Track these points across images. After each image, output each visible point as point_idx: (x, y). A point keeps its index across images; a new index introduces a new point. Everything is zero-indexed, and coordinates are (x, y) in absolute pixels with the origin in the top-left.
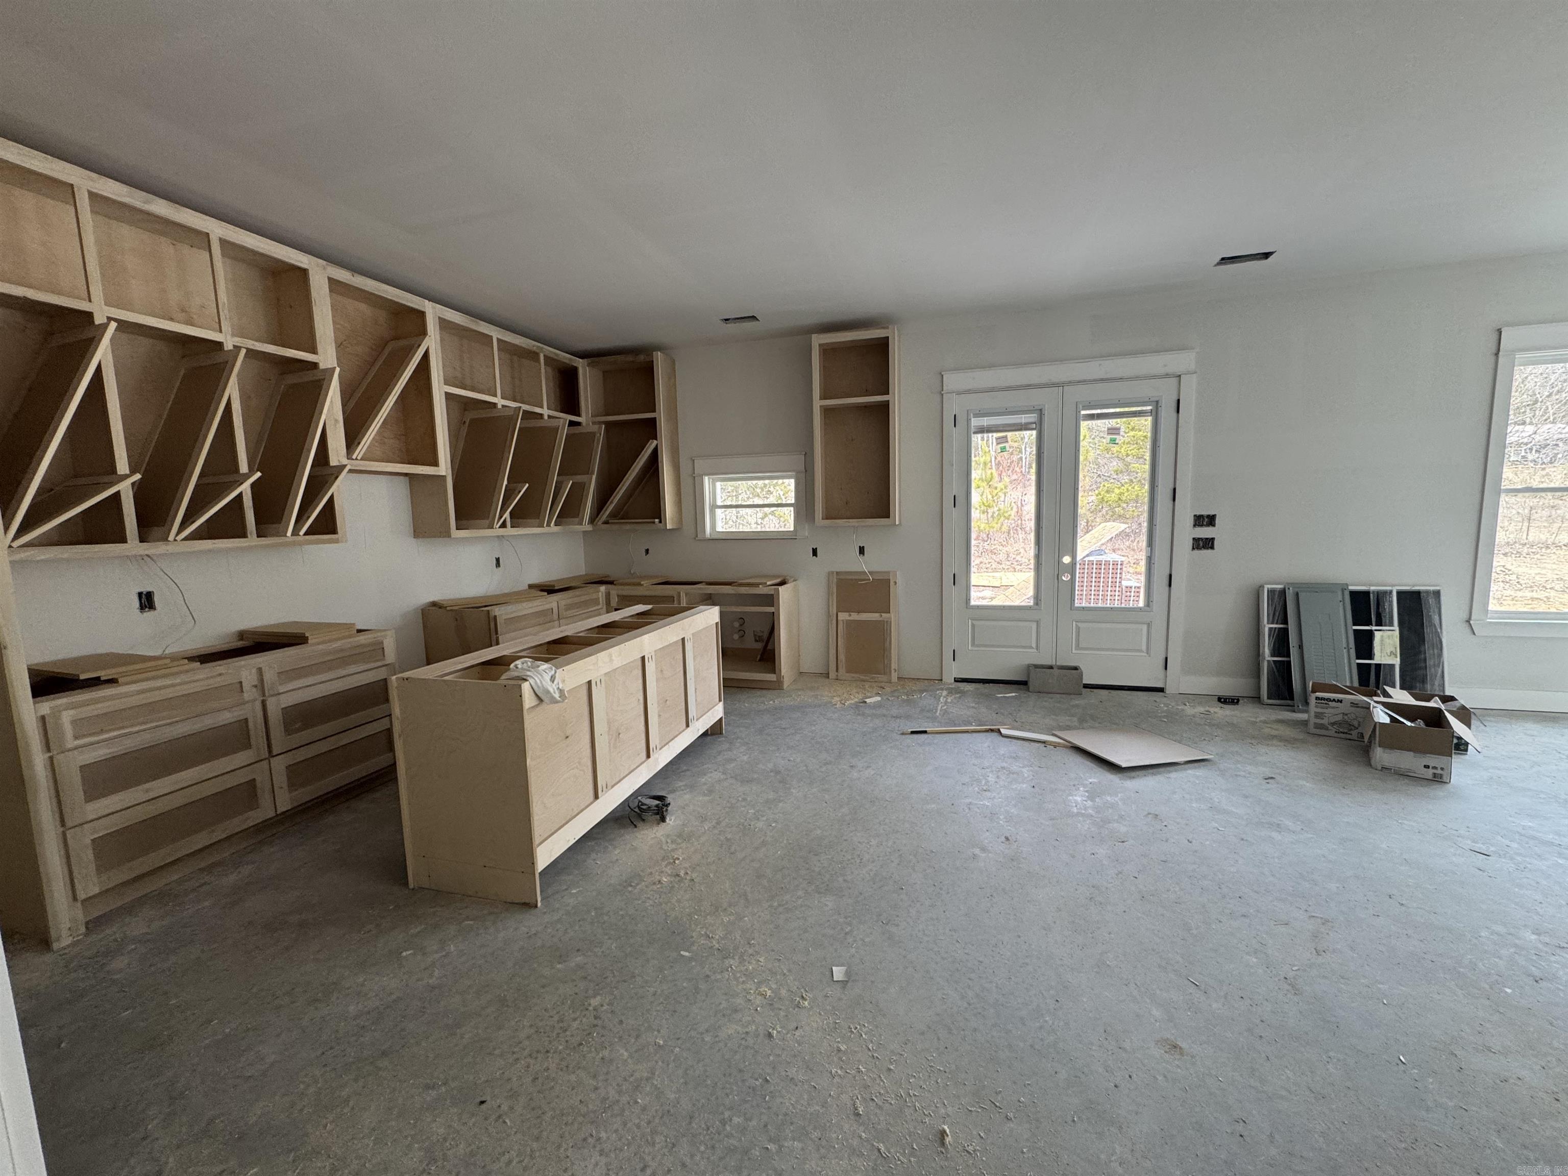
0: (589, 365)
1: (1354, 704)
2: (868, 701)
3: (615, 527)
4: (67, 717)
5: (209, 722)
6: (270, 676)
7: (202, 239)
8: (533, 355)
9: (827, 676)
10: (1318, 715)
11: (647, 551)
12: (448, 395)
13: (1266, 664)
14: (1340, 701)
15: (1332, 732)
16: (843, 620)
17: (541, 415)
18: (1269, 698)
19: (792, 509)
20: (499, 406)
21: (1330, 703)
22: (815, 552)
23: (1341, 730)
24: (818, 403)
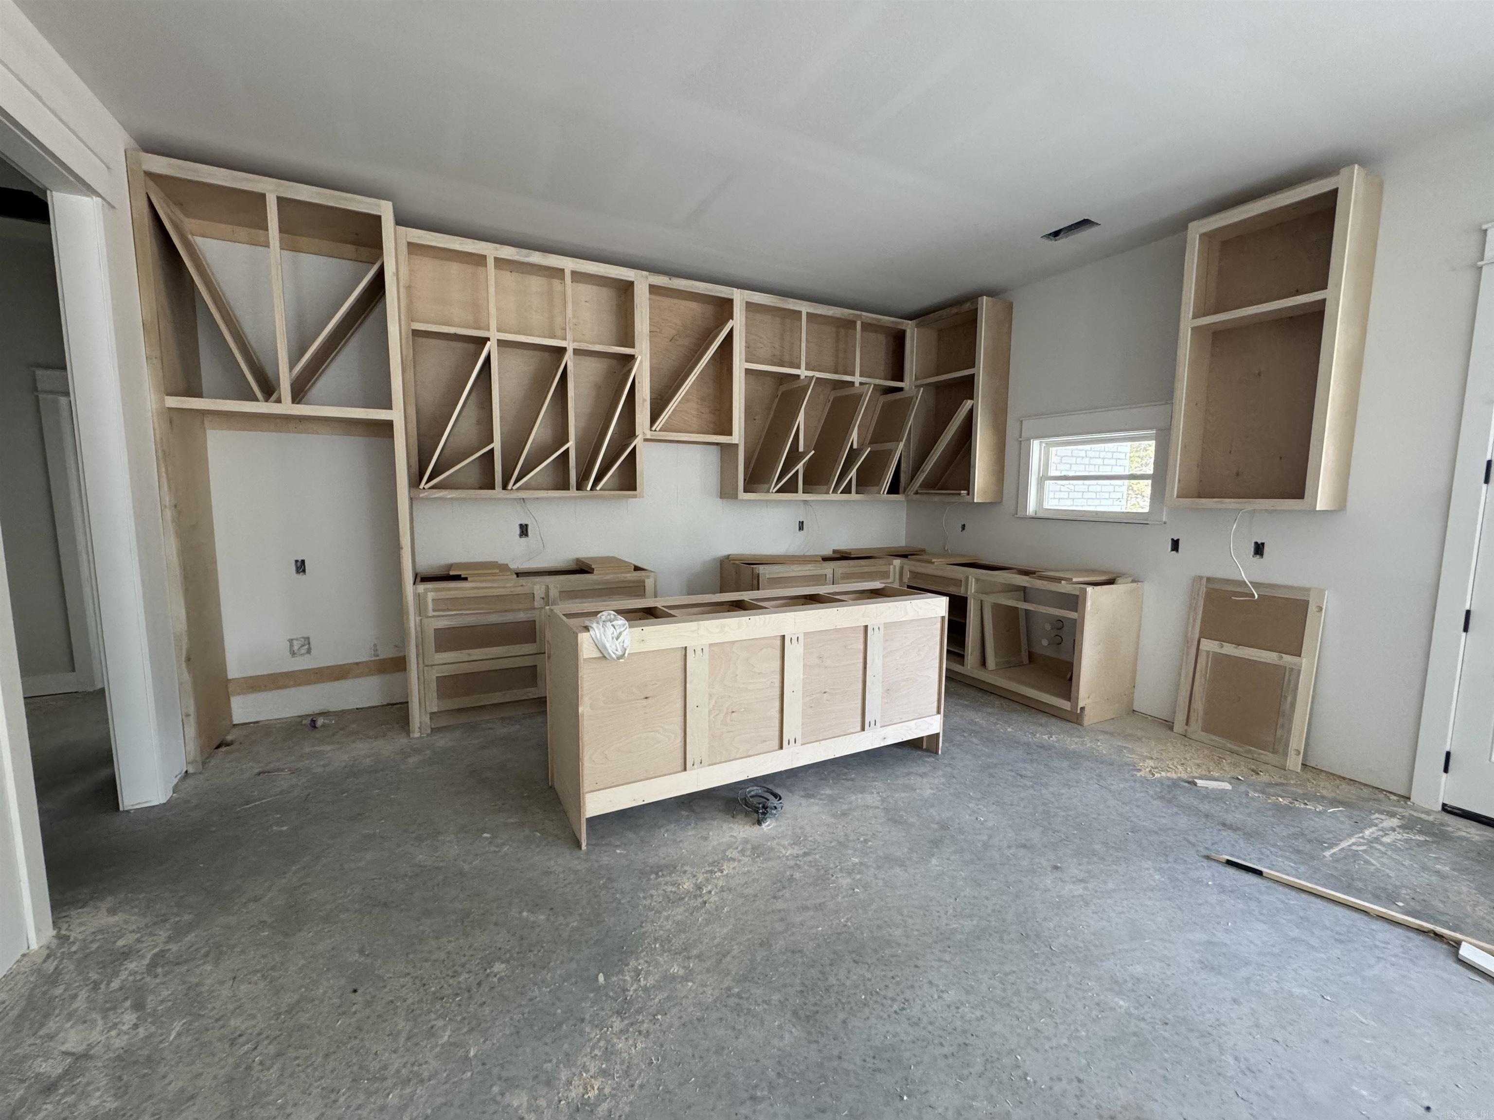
0: (918, 326)
2: (1200, 782)
3: (925, 498)
4: (430, 596)
5: (510, 617)
6: (554, 593)
7: (558, 273)
8: (850, 324)
9: (1169, 725)
11: (963, 527)
12: (748, 371)
16: (1208, 652)
17: (853, 383)
19: (1150, 482)
20: (802, 377)
22: (1175, 545)
24: (1188, 323)
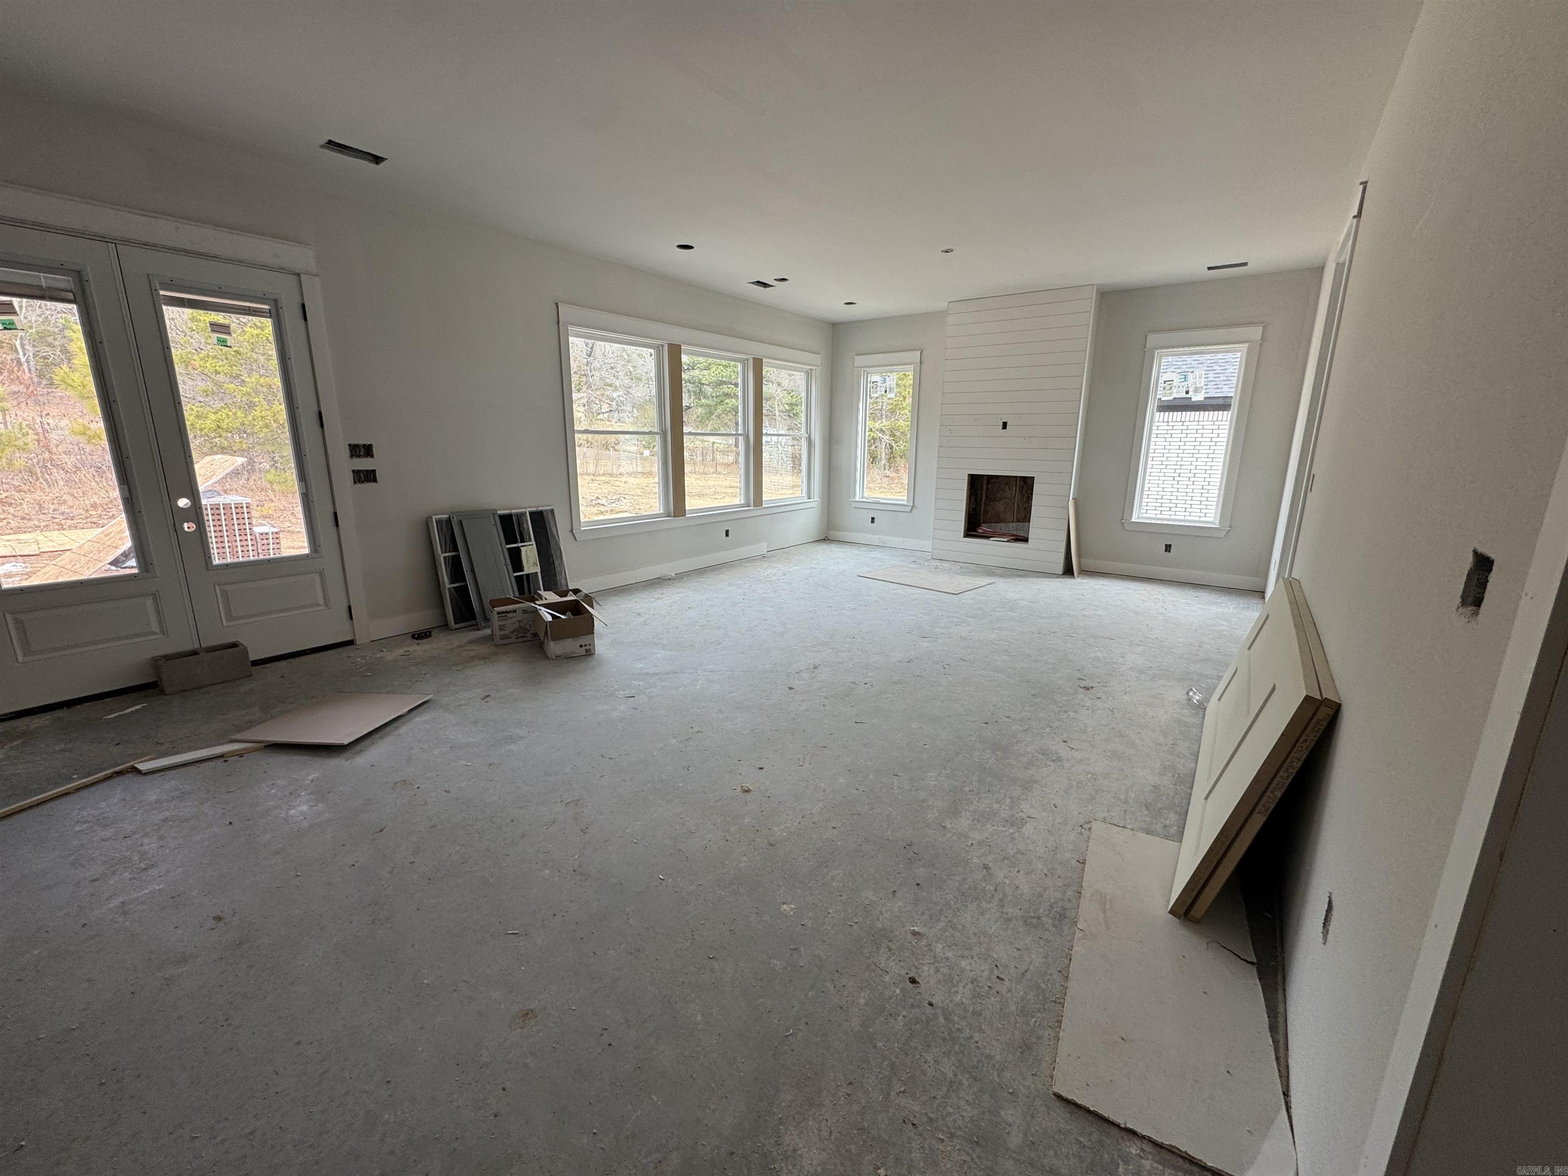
1: (525, 611)
10: (502, 628)
13: (447, 592)
14: (515, 611)
15: (513, 640)
18: (456, 623)
21: (508, 615)
23: (520, 635)
